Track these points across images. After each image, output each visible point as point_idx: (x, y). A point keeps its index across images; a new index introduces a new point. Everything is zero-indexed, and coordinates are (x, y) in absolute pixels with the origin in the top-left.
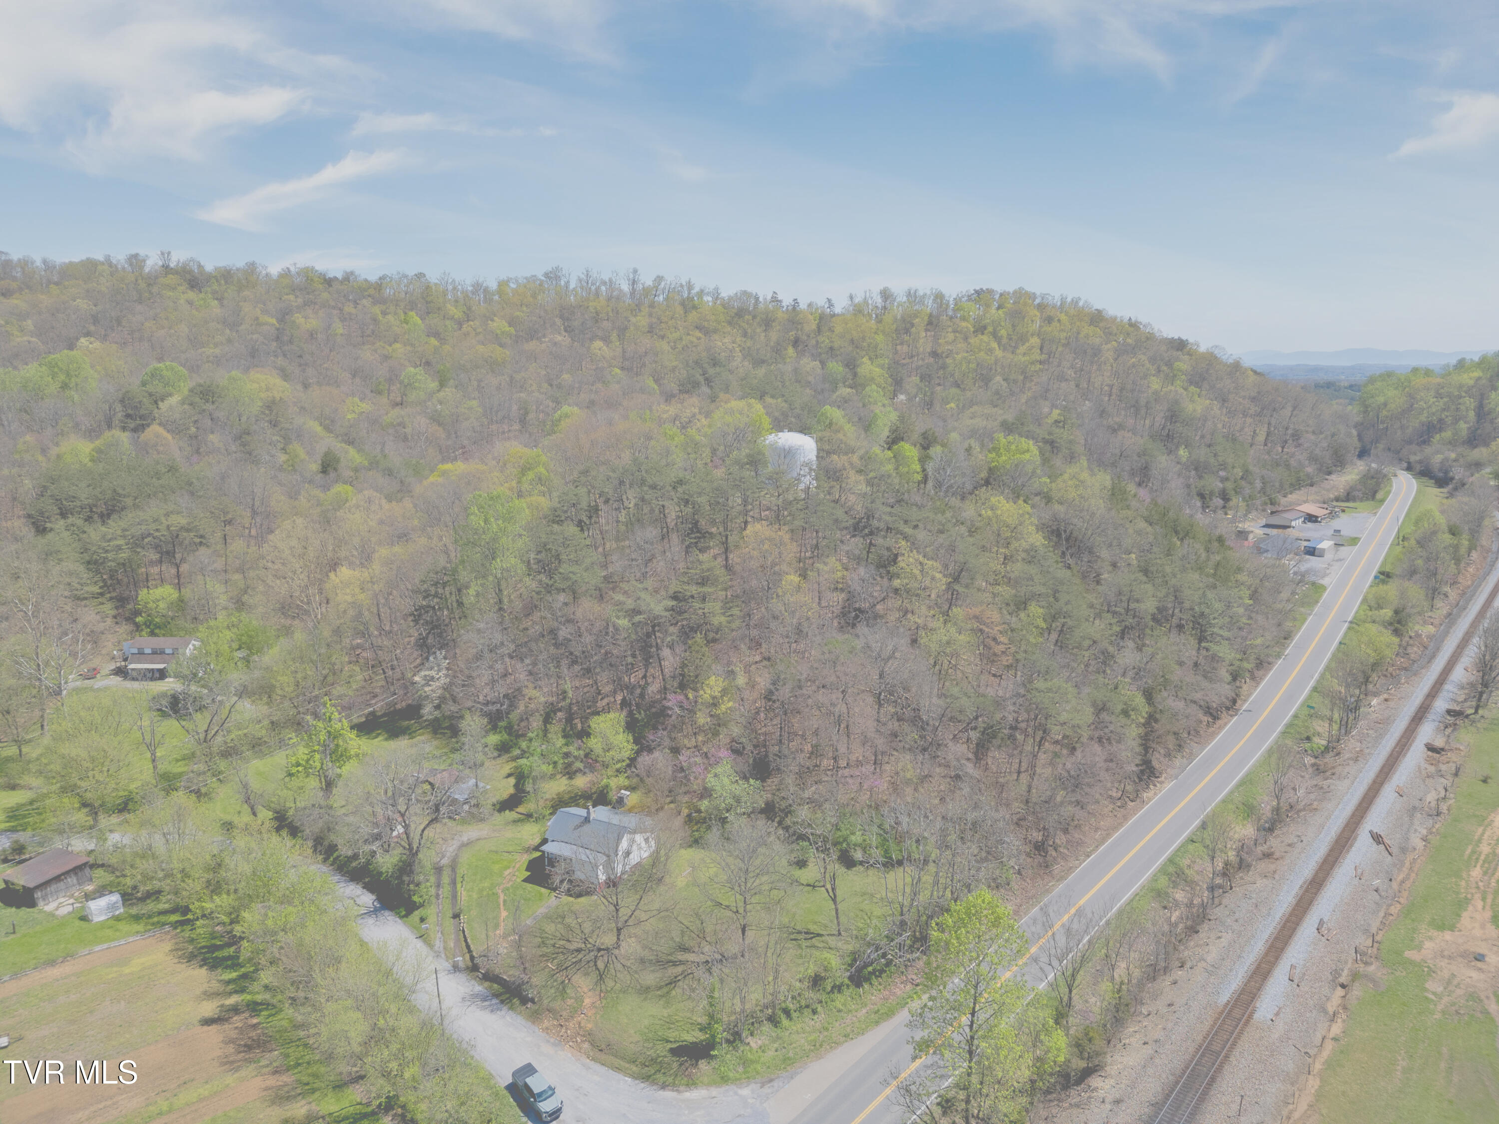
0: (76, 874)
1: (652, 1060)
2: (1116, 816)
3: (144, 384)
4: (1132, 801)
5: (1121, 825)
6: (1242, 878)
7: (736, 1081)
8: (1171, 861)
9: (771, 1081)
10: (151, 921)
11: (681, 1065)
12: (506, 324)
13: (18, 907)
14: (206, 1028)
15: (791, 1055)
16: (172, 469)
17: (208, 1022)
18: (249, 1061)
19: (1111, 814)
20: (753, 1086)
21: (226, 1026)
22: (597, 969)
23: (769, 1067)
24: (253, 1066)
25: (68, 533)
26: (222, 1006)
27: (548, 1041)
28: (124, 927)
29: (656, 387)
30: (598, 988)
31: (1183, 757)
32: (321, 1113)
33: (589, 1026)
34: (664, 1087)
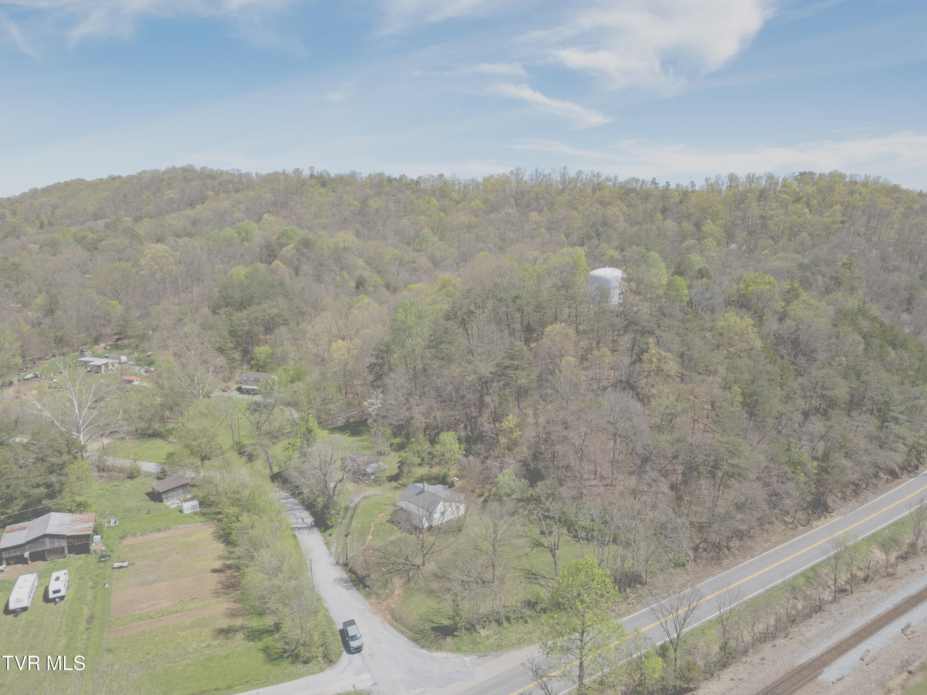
0: (183, 488)
1: (421, 631)
2: (786, 534)
3: (278, 239)
4: (803, 526)
5: (787, 540)
6: (863, 587)
7: (465, 652)
8: (813, 569)
9: (485, 656)
10: (210, 517)
11: (436, 637)
12: (480, 203)
13: (155, 501)
14: (213, 574)
15: (503, 644)
16: (282, 284)
17: (215, 571)
18: (225, 594)
19: (782, 532)
20: (473, 657)
21: (223, 575)
22: (409, 576)
23: (487, 648)
24: (226, 596)
25: (225, 316)
26: (224, 564)
27: (371, 610)
28: (197, 518)
29: (565, 240)
30: (405, 586)
31: (858, 501)
32: (247, 626)
33: (394, 606)
34: (423, 647)
